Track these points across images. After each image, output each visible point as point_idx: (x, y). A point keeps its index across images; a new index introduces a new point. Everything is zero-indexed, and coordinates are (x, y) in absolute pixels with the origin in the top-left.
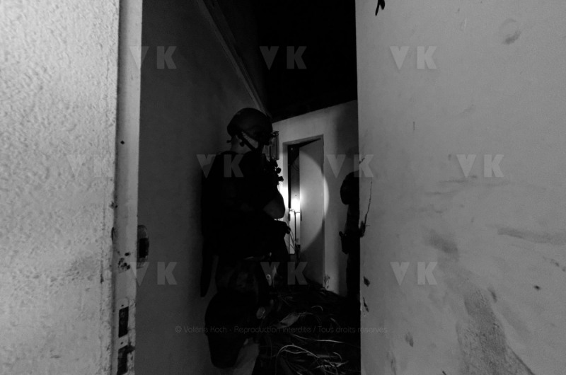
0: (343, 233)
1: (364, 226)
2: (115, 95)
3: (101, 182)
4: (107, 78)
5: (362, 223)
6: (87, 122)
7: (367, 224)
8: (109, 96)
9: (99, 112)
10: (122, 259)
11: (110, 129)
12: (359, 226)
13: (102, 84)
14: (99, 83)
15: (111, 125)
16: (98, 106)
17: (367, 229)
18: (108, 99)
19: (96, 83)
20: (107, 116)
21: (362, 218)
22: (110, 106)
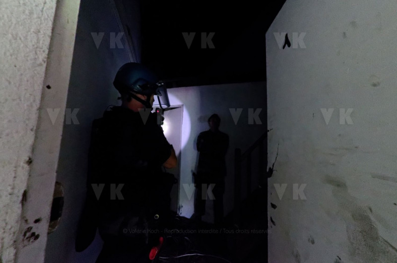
0: (196, 174)
1: (271, 170)
2: (49, 32)
3: (17, 132)
4: (42, 11)
5: (270, 168)
6: (8, 54)
7: (274, 169)
8: (42, 32)
9: (26, 46)
10: (30, 229)
11: (38, 69)
12: (268, 170)
13: (35, 16)
14: (31, 13)
15: (41, 65)
16: (26, 38)
17: (274, 172)
18: (41, 36)
19: (27, 12)
20: (36, 53)
21: (269, 165)
22: (41, 42)
